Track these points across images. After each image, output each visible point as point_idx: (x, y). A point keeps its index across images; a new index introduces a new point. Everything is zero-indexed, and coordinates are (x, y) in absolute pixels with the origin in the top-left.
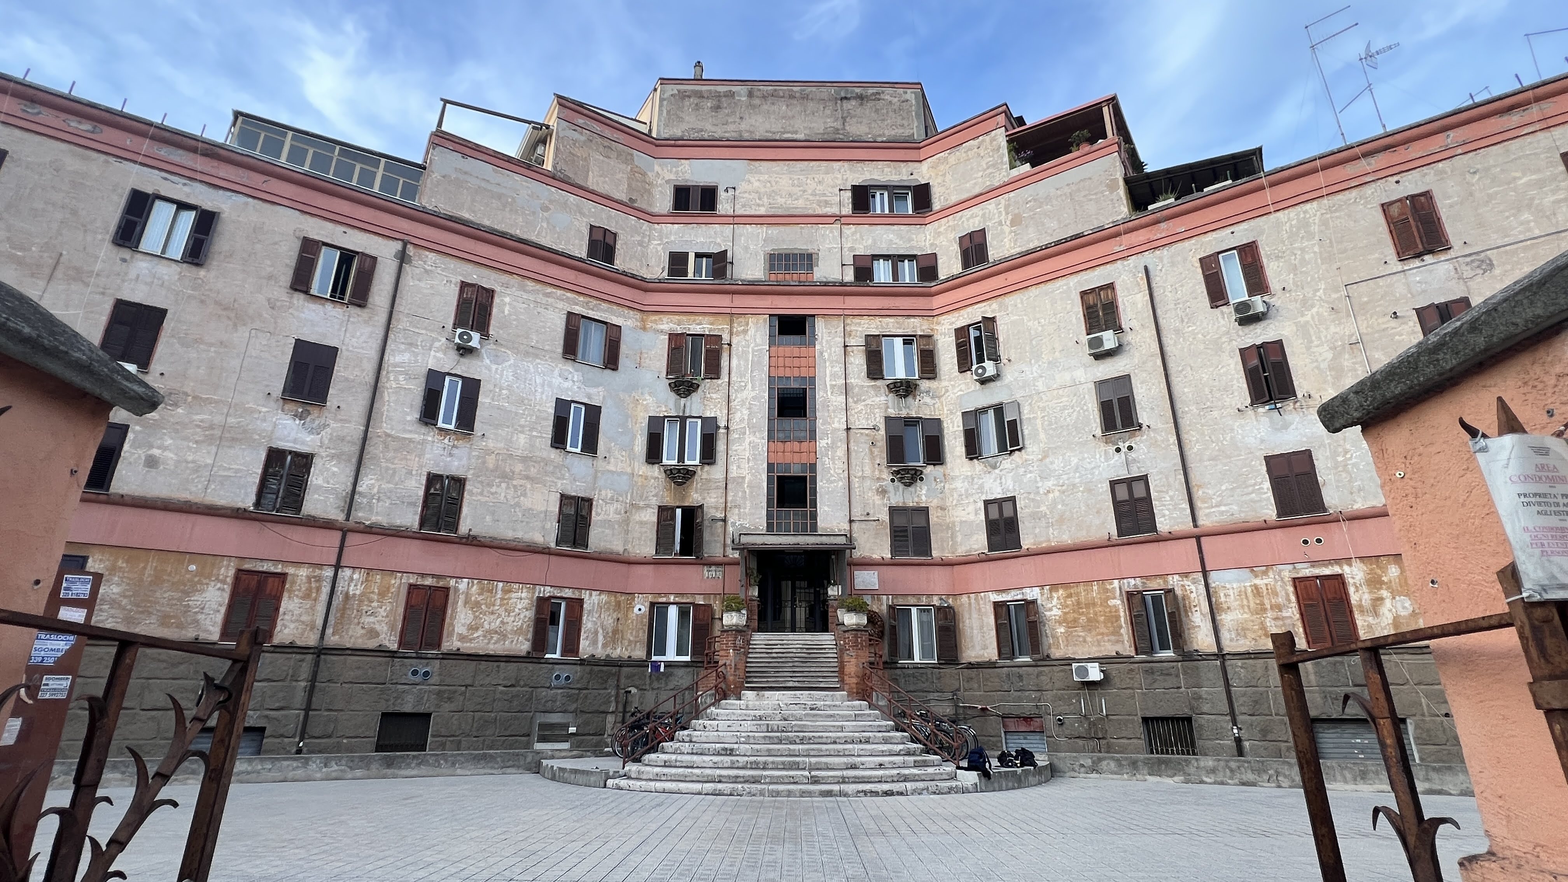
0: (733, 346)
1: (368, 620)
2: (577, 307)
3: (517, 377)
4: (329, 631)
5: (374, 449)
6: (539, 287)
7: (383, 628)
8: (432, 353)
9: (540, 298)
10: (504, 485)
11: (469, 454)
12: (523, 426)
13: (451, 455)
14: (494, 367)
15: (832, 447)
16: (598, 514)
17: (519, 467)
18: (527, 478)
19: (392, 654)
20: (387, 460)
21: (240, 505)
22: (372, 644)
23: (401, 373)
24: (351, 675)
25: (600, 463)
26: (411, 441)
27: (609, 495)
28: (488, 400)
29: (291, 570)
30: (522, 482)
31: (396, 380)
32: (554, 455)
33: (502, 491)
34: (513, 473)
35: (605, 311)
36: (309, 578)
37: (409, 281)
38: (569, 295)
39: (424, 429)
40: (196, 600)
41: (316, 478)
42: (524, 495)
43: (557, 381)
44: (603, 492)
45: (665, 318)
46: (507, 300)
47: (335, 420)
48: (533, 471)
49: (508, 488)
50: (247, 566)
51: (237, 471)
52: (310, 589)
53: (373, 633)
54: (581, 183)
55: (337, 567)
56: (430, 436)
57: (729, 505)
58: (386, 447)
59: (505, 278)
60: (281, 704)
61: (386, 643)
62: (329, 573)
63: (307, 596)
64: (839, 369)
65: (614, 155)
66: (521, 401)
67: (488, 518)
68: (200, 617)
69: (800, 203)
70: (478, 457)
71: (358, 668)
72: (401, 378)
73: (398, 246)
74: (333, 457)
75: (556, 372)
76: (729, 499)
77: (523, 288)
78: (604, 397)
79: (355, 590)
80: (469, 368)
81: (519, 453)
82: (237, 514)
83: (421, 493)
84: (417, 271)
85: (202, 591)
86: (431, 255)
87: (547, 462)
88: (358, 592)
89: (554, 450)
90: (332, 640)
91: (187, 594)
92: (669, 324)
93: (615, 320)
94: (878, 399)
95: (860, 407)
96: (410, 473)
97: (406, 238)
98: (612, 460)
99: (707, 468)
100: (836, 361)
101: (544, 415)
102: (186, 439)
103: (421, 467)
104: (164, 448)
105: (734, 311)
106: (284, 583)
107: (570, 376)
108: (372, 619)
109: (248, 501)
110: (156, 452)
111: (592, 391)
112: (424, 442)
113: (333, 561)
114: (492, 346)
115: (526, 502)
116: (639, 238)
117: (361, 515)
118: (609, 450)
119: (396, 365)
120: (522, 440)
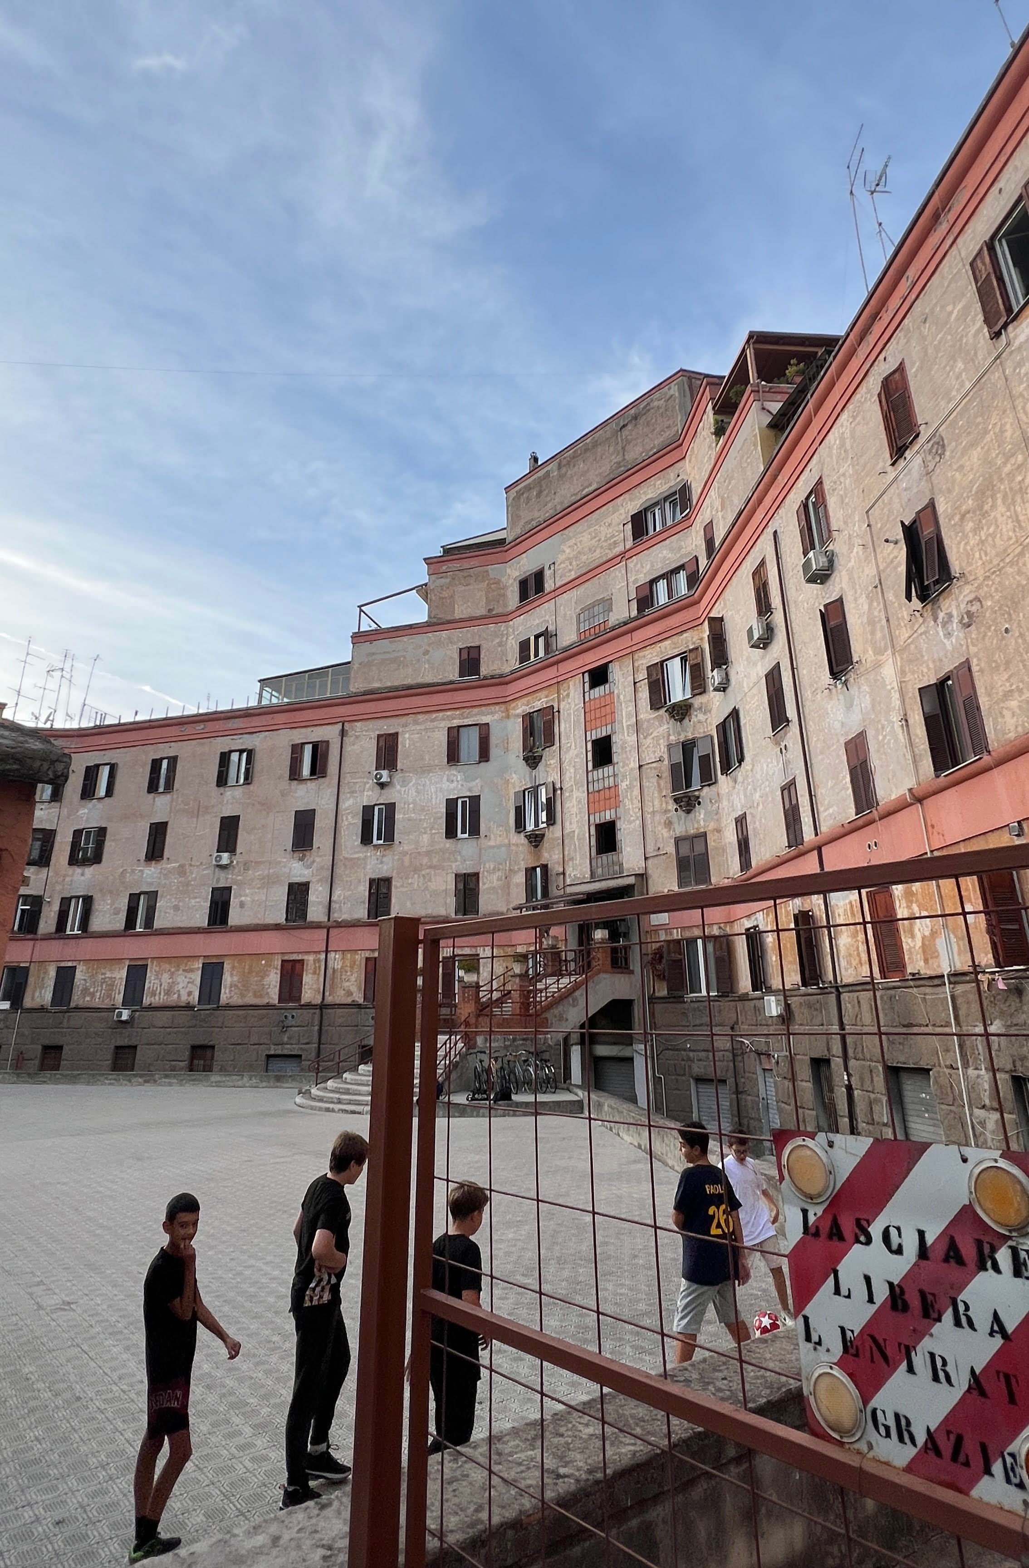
0: (561, 711)
1: (346, 984)
2: (455, 721)
3: (418, 792)
4: (327, 994)
5: (339, 870)
6: (427, 716)
7: (354, 989)
8: (366, 793)
9: (429, 725)
10: (416, 876)
11: (393, 859)
12: (425, 828)
13: (382, 862)
14: (403, 789)
15: (630, 787)
16: (484, 884)
17: (425, 860)
18: (430, 867)
19: (359, 1006)
20: (347, 876)
21: (279, 922)
22: (349, 1000)
23: (348, 814)
24: (339, 1021)
25: (482, 841)
26: (358, 859)
27: (492, 867)
28: (401, 816)
29: (305, 957)
30: (428, 871)
31: (347, 819)
32: (449, 844)
33: (415, 880)
34: (421, 865)
35: (476, 715)
36: (314, 961)
37: (348, 748)
38: (449, 713)
39: (365, 848)
40: (266, 981)
41: (312, 897)
42: (430, 880)
43: (445, 785)
44: (487, 866)
45: (519, 703)
46: (407, 736)
47: (318, 856)
48: (435, 861)
49: (419, 877)
50: (286, 958)
51: (276, 901)
52: (315, 968)
53: (349, 993)
54: (449, 618)
55: (327, 952)
56: (368, 851)
57: (566, 859)
58: (345, 866)
59: (403, 720)
60: (307, 1041)
61: (357, 999)
62: (323, 956)
63: (314, 973)
64: (632, 708)
65: (472, 580)
66: (423, 809)
67: (408, 904)
68: (269, 990)
69: (597, 554)
70: (398, 860)
71: (343, 1017)
72: (349, 817)
73: (340, 726)
74: (318, 881)
75: (445, 778)
76: (566, 853)
77: (416, 723)
78: (482, 787)
79: (338, 966)
80: (388, 796)
81: (424, 849)
82: (277, 927)
83: (367, 894)
84: (352, 739)
85: (268, 976)
86: (358, 724)
87: (443, 851)
88: (339, 967)
89: (449, 841)
90: (329, 999)
91: (263, 978)
92: (521, 708)
93: (485, 719)
94: (662, 728)
95: (649, 741)
96: (360, 881)
97: (342, 719)
98: (492, 836)
99: (551, 828)
100: (630, 701)
101: (439, 815)
102: (254, 888)
103: (365, 875)
104: (246, 896)
105: (559, 679)
106: (303, 965)
107: (455, 778)
108: (347, 984)
109: (281, 918)
110: (243, 899)
111: (473, 784)
112: (366, 857)
113: (324, 949)
114: (400, 775)
115: (432, 886)
116: (498, 640)
117: (336, 916)
118: (489, 829)
119: (346, 809)
120: (426, 838)
